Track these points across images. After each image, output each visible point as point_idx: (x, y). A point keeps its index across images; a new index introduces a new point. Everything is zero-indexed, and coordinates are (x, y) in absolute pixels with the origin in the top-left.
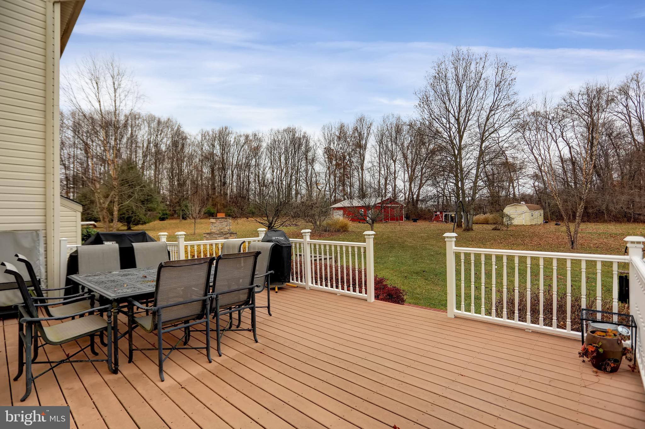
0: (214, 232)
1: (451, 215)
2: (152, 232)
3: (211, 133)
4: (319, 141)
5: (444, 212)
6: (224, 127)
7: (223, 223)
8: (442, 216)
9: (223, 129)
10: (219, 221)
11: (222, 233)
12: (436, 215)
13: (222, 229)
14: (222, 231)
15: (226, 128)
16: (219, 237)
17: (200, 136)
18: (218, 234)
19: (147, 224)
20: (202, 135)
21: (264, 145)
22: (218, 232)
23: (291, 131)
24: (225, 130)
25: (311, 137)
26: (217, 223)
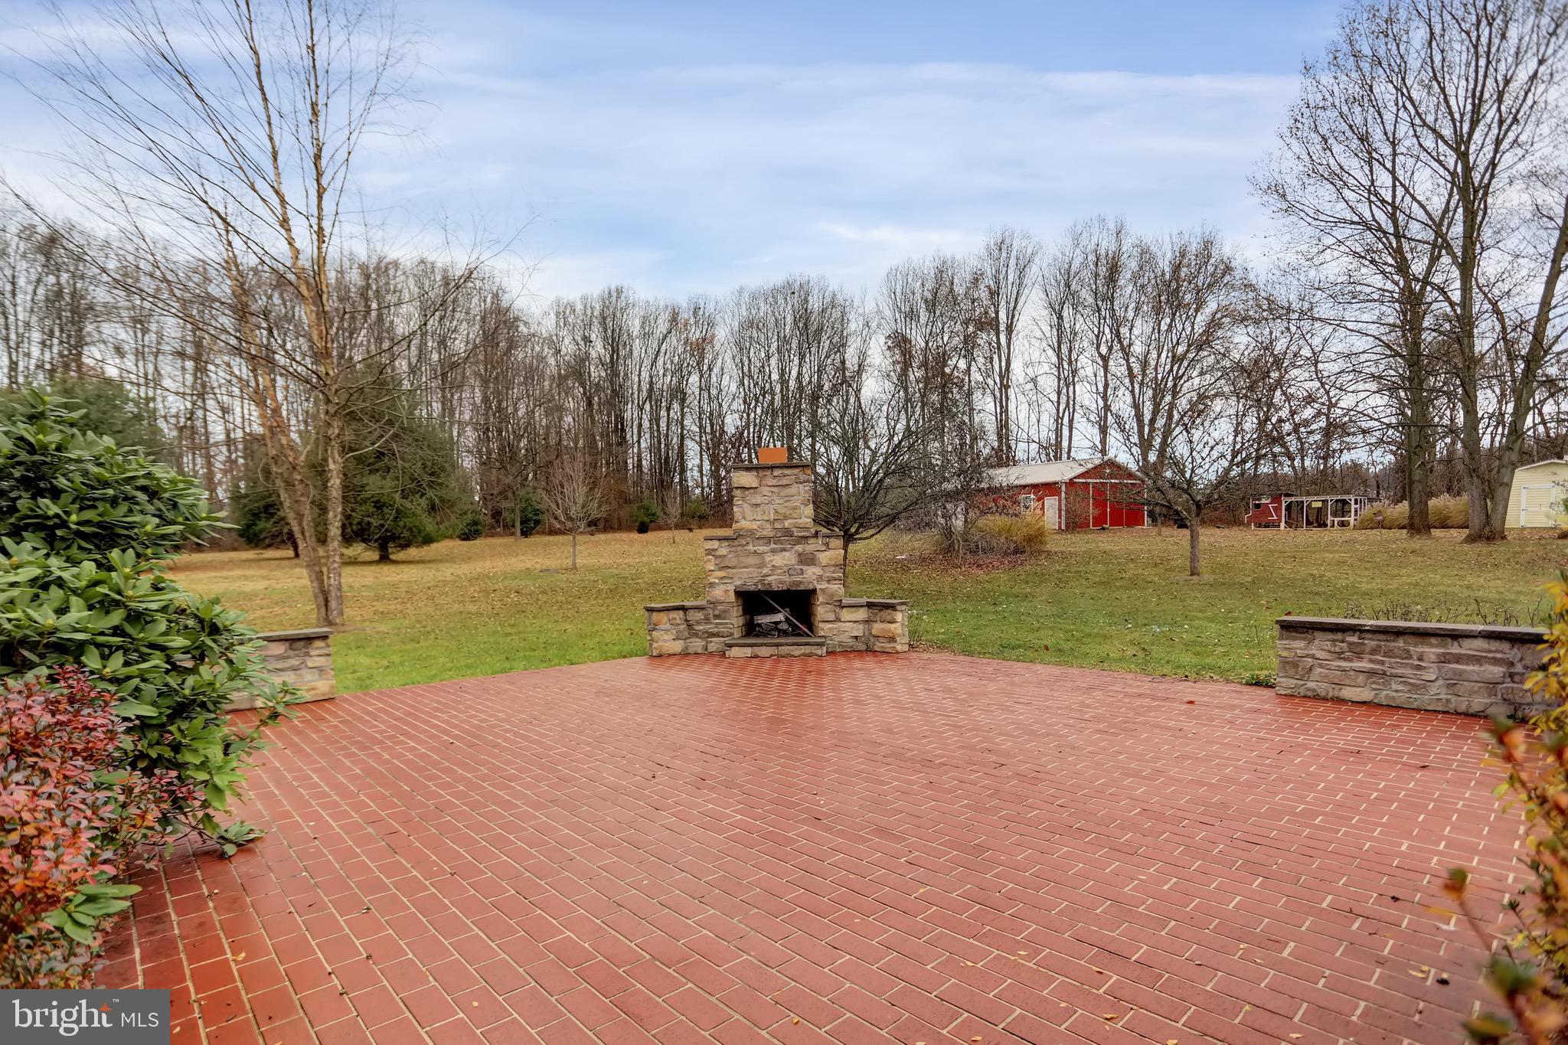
0: (752, 532)
1: (1309, 506)
2: (447, 565)
3: (579, 307)
4: (879, 312)
5: (1287, 495)
6: (613, 288)
7: (793, 490)
8: (1278, 510)
9: (610, 293)
10: (771, 482)
11: (788, 532)
12: (1258, 506)
13: (786, 518)
14: (787, 524)
15: (619, 292)
16: (773, 551)
17: (553, 316)
18: (768, 540)
19: (434, 546)
20: (557, 314)
21: (722, 333)
22: (768, 532)
23: (795, 291)
24: (618, 297)
25: (856, 304)
26: (766, 490)
